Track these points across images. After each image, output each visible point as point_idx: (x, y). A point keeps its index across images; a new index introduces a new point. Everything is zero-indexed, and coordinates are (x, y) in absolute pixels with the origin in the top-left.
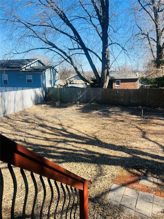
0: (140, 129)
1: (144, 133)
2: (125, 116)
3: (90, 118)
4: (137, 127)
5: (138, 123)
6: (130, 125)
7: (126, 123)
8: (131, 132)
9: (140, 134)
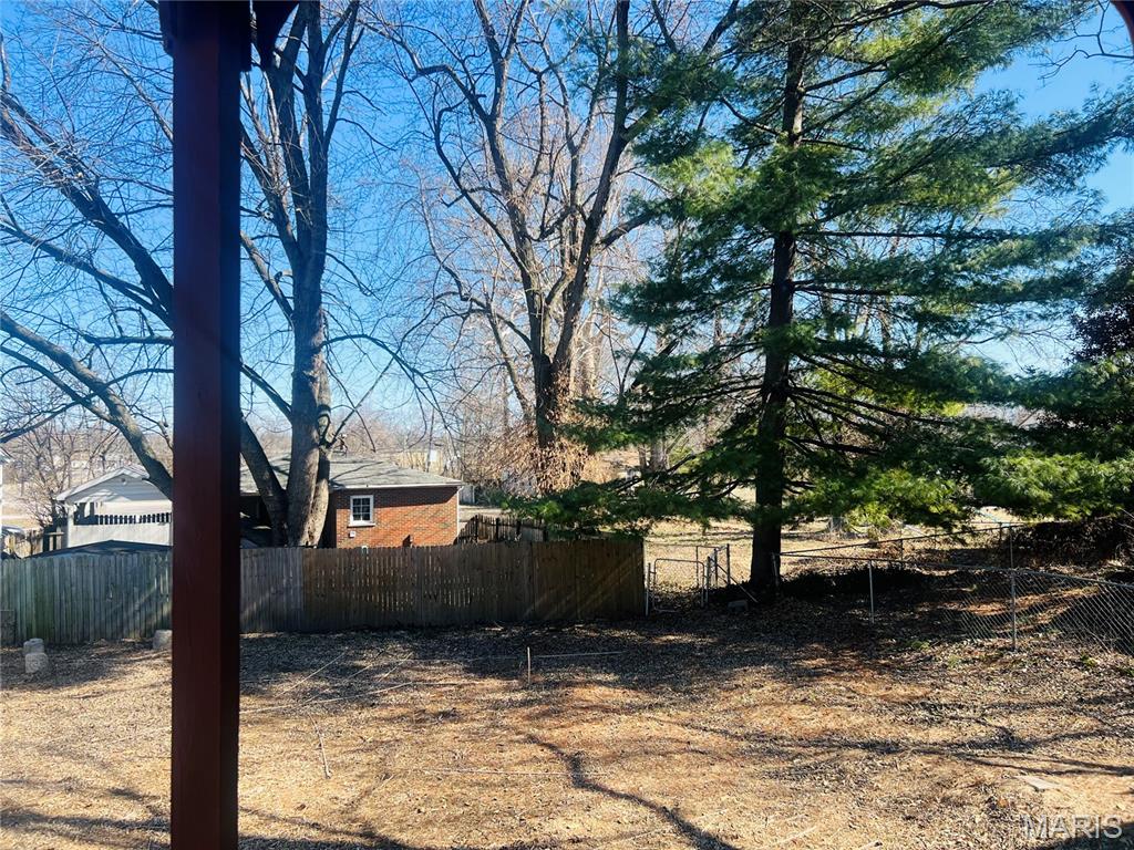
0: (551, 747)
1: (575, 763)
2: (453, 688)
3: (285, 724)
4: (532, 739)
5: (529, 717)
6: (498, 731)
7: (476, 725)
8: (519, 769)
9: (559, 770)
